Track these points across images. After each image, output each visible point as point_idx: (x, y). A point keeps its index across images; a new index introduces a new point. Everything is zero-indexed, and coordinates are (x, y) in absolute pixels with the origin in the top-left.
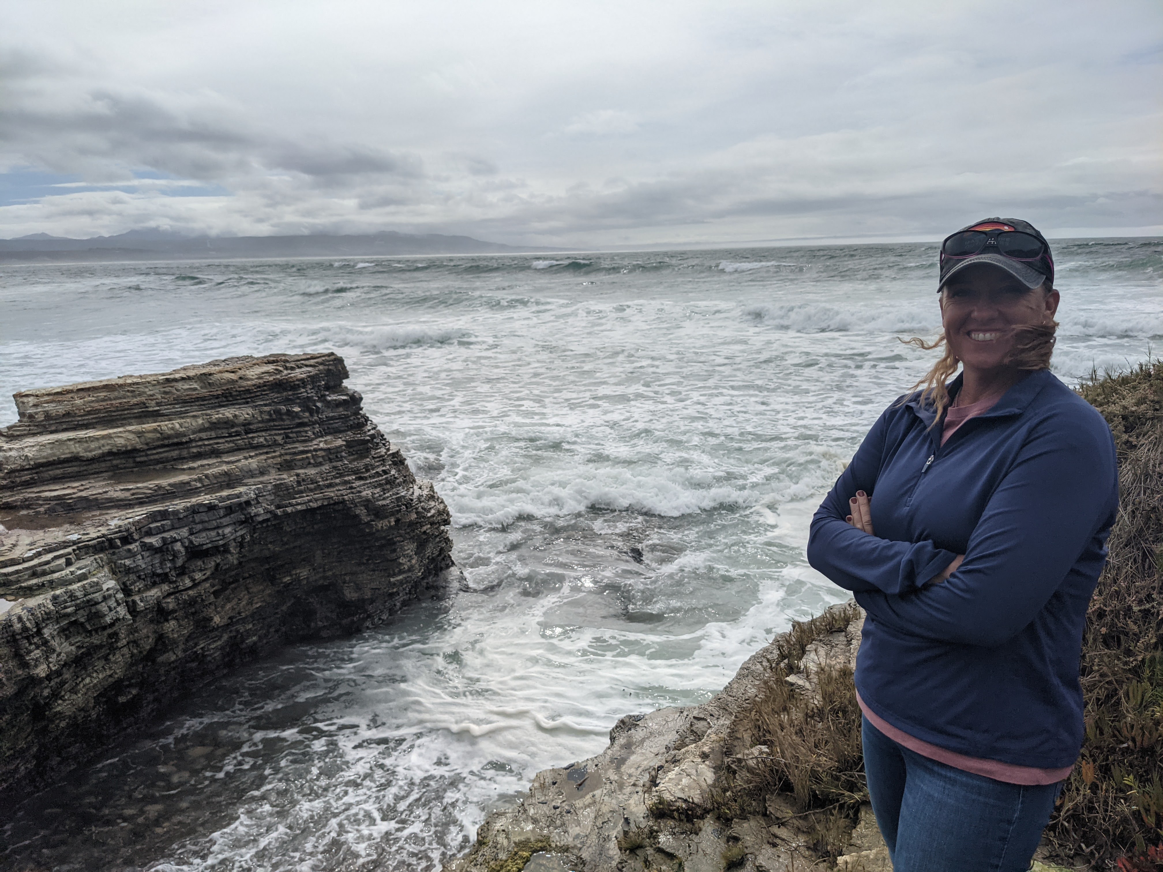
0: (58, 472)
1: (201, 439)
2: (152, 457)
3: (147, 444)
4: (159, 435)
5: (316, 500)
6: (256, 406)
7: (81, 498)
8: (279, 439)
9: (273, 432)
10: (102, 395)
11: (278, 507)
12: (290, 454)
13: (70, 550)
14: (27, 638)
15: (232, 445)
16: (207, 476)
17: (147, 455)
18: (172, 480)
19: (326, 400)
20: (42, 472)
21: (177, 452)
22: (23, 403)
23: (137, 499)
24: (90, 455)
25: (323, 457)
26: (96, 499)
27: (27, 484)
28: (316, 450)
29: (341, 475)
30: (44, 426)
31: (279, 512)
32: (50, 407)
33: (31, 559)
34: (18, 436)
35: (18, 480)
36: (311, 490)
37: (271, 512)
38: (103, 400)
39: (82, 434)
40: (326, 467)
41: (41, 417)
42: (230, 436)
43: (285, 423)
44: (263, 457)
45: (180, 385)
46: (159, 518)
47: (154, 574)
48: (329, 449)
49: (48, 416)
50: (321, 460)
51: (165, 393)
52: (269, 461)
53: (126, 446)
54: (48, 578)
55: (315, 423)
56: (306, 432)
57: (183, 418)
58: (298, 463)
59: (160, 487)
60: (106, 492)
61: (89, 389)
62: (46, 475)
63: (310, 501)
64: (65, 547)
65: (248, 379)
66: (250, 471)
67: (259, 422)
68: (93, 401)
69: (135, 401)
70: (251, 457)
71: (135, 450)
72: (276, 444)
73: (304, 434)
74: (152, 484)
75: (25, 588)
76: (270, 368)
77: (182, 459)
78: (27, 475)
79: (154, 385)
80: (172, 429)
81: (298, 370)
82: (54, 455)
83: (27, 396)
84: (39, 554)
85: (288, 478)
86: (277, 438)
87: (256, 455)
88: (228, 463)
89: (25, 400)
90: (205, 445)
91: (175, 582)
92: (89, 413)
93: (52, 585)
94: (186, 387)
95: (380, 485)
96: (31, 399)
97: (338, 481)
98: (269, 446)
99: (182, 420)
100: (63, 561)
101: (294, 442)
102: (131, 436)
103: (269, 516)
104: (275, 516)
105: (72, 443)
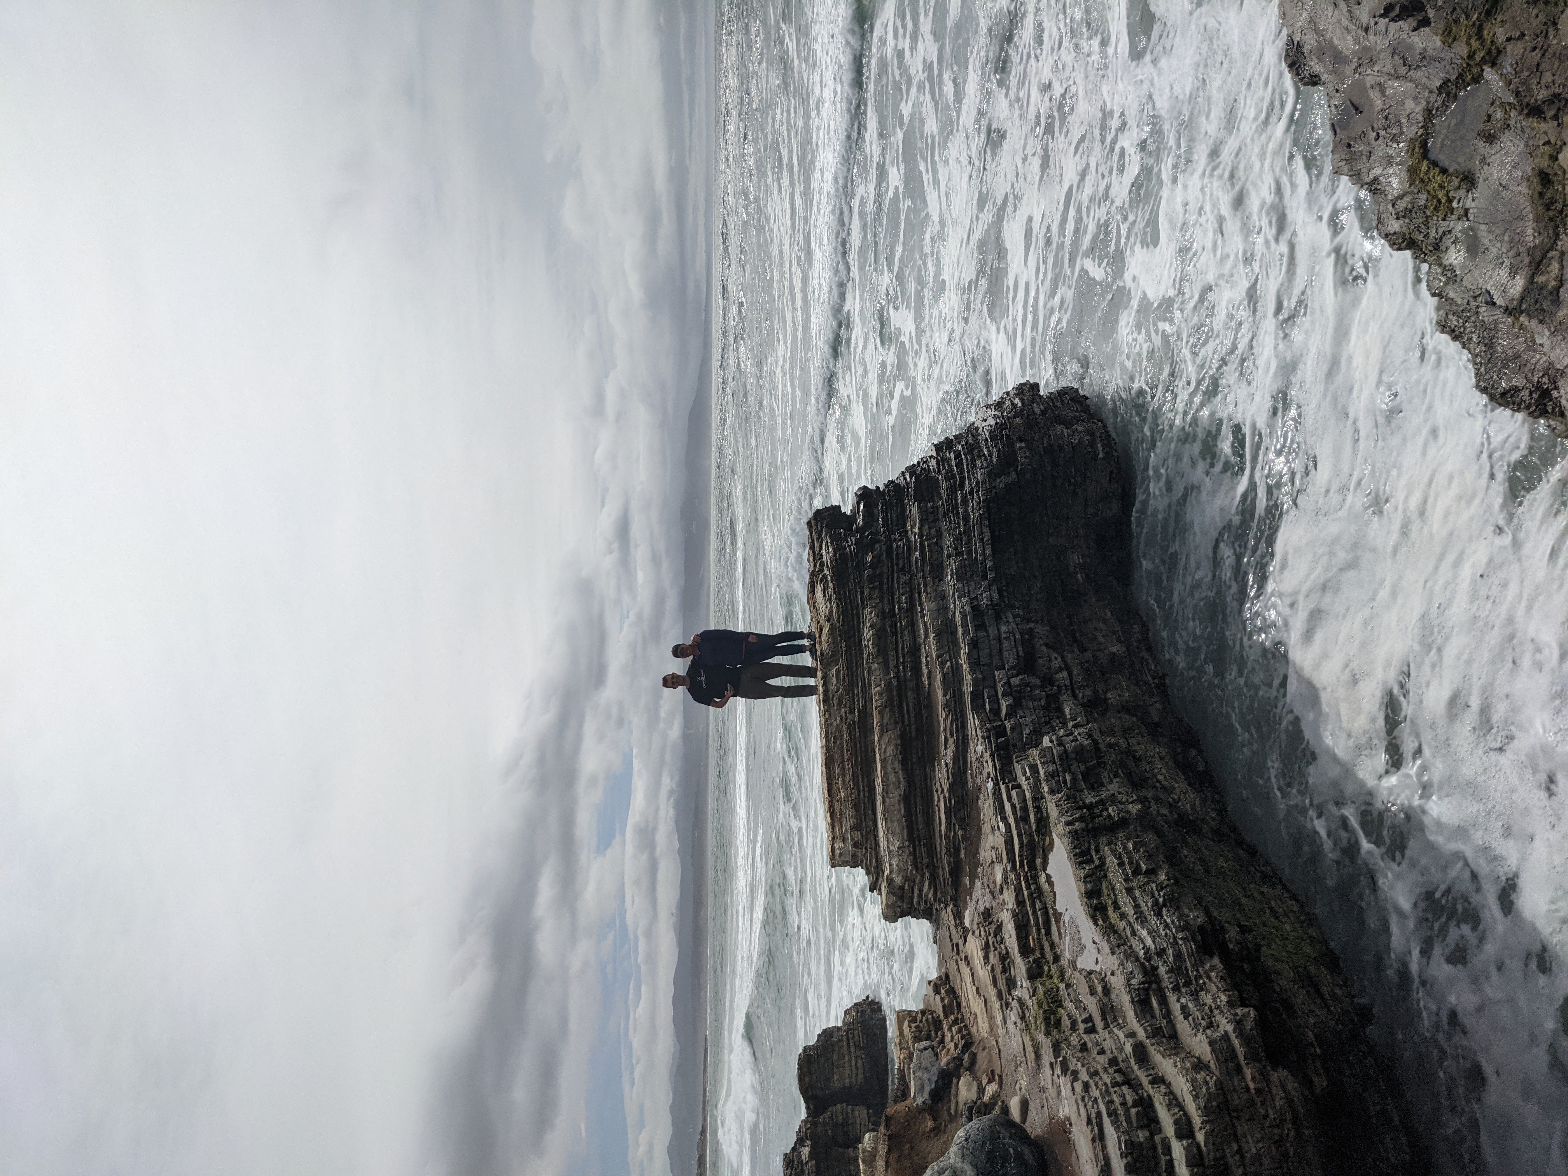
0: (920, 818)
1: (897, 666)
2: (913, 720)
3: (896, 723)
4: (887, 710)
5: (981, 533)
6: (863, 603)
7: (950, 791)
8: (903, 579)
9: (895, 586)
10: (837, 770)
11: (985, 577)
12: (923, 565)
13: (1003, 787)
14: (1093, 819)
15: (906, 633)
16: (938, 657)
17: (910, 725)
18: (940, 693)
19: (863, 527)
20: (918, 836)
21: (909, 694)
22: (841, 854)
23: (957, 731)
24: (903, 784)
25: (930, 528)
26: (953, 774)
27: (931, 850)
28: (921, 536)
29: (955, 507)
30: (868, 833)
31: (991, 576)
32: (847, 824)
33: (1008, 826)
34: (877, 861)
35: (925, 861)
36: (969, 540)
37: (990, 586)
38: (843, 769)
39: (879, 790)
40: (944, 526)
41: (858, 835)
42: (895, 634)
43: (885, 571)
44: (924, 595)
45: (832, 687)
46: (981, 702)
47: (1046, 707)
48: (921, 521)
49: (855, 828)
50: (933, 531)
51: (839, 704)
52: (929, 590)
53: (897, 745)
54: (1029, 803)
55: (888, 538)
56: (898, 547)
57: (870, 685)
58: (935, 555)
59: (946, 706)
60: (946, 764)
61: (830, 784)
62: (923, 833)
63: (982, 540)
64: (1001, 794)
65: (831, 612)
66: (938, 610)
67: (882, 601)
68: (843, 780)
69: (846, 737)
70: (922, 610)
71: (902, 736)
72: (909, 583)
73: (901, 551)
74: (942, 714)
75: (1037, 826)
76: (819, 589)
77: (919, 686)
78: (920, 851)
79: (830, 715)
80: (881, 694)
81: (824, 559)
82: (899, 821)
83: (833, 850)
84: (1004, 819)
85: (951, 567)
86: (902, 581)
87: (921, 605)
88: (927, 636)
89: (837, 852)
90: (903, 663)
91: (1059, 687)
92: (856, 784)
93: (1038, 798)
94: (834, 681)
95: (973, 459)
96: (836, 846)
97: (961, 511)
98: (911, 591)
99: (873, 684)
100: (1014, 793)
101: (910, 561)
102: (886, 738)
103: (994, 588)
104: (994, 580)
105: (887, 800)
